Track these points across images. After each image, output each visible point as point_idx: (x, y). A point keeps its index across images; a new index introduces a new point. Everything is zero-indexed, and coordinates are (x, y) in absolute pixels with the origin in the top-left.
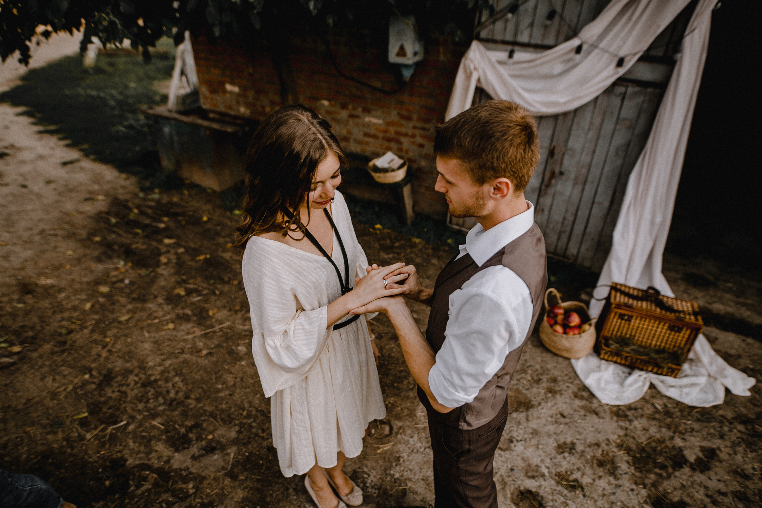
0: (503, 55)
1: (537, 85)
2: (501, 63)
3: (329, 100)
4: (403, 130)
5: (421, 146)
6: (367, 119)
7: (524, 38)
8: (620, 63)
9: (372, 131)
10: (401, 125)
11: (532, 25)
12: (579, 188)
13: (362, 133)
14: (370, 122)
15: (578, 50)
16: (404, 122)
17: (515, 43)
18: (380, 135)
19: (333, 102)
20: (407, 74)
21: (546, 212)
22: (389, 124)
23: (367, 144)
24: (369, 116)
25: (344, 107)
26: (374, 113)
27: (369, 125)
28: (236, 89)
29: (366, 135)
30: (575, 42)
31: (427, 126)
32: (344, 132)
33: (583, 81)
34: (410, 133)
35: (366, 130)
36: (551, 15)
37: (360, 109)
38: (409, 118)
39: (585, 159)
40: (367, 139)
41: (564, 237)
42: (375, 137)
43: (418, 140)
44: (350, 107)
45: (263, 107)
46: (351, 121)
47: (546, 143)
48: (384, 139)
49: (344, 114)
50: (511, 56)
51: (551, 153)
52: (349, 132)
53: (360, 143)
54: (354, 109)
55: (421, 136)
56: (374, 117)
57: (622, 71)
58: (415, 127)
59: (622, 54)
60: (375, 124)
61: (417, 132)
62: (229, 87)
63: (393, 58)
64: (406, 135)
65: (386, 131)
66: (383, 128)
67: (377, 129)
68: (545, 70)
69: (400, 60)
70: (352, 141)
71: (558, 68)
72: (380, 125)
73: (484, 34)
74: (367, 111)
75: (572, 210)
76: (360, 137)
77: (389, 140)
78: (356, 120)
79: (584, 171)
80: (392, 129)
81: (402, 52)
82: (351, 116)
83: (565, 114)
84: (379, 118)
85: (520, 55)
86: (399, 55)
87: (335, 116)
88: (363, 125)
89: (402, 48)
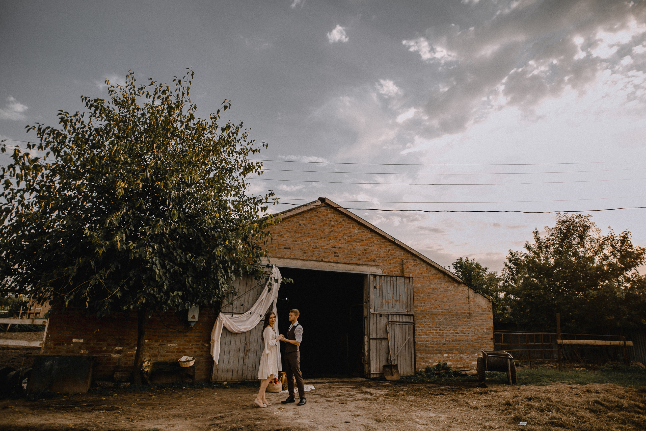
0: (230, 316)
1: (240, 324)
2: (230, 318)
3: (148, 339)
4: (187, 347)
5: (195, 352)
6: (169, 345)
7: (234, 311)
8: (261, 316)
9: (171, 350)
10: (186, 345)
11: (236, 308)
12: (255, 353)
14: (171, 346)
15: (251, 313)
16: (187, 343)
17: (232, 313)
18: (175, 351)
19: (151, 340)
20: (193, 324)
21: (247, 365)
22: (180, 345)
23: (168, 356)
24: (170, 343)
25: (156, 341)
26: (173, 342)
27: (169, 347)
28: (80, 341)
29: (168, 352)
30: (249, 312)
31: (197, 343)
32: (155, 352)
33: (253, 322)
34: (190, 348)
35: (168, 350)
36: (242, 305)
37: (166, 341)
38: (190, 342)
39: (255, 344)
40: (168, 354)
41: (254, 372)
42: (172, 352)
43: (194, 350)
44: (160, 341)
45: (101, 348)
46: (160, 347)
47: (244, 341)
48: (177, 352)
49: (157, 344)
50: (232, 316)
51: (246, 344)
52: (158, 352)
53: (164, 356)
54: (163, 341)
55: (195, 348)
57: (262, 318)
58: (192, 345)
59: (261, 314)
60: (173, 347)
61: (193, 346)
62: (74, 340)
63: (190, 319)
64: (188, 349)
65: (178, 349)
67: (175, 348)
68: (242, 319)
69: (193, 320)
71: (245, 319)
72: (176, 346)
73: (223, 310)
74: (170, 341)
75: (254, 362)
76: (165, 353)
77: (180, 352)
78: (163, 346)
79: (256, 348)
80: (181, 348)
81: (194, 317)
82: (160, 345)
83: (248, 332)
84: (175, 344)
85: (234, 316)
86: (192, 318)
87: (152, 346)
88: (167, 348)
89: (194, 316)
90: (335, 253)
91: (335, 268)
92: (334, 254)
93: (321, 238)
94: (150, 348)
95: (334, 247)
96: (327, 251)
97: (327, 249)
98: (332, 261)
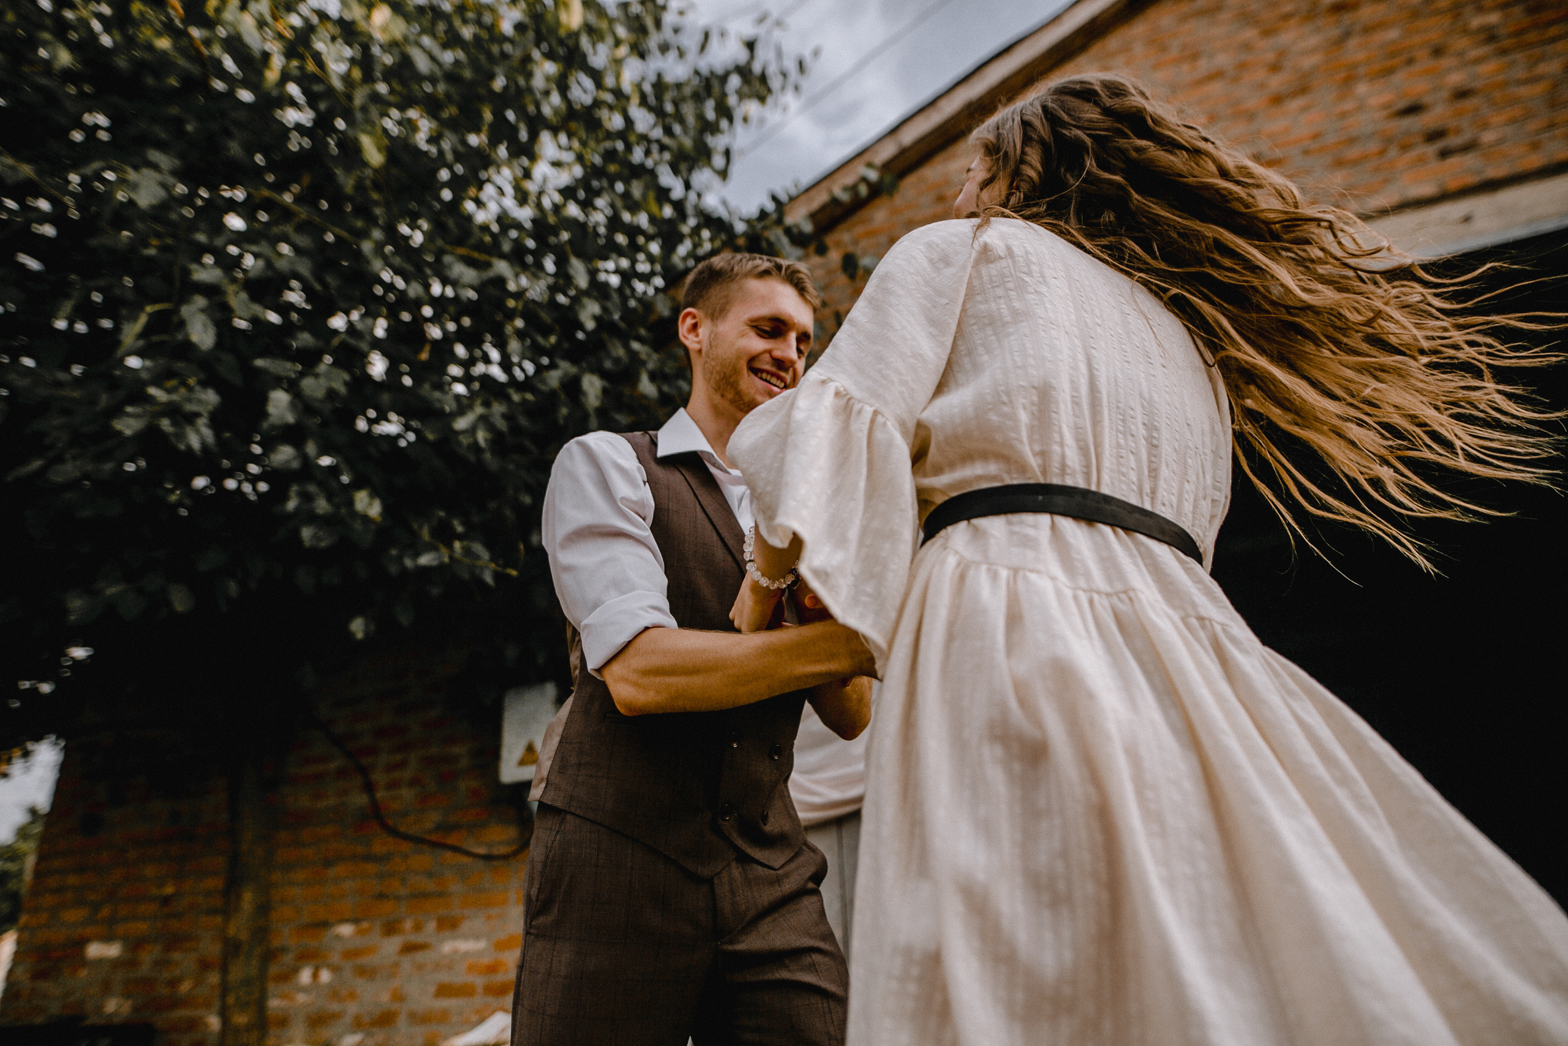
3: (355, 921)
6: (448, 947)
9: (459, 977)
13: (432, 989)
14: (456, 952)
18: (479, 981)
19: (365, 925)
22: (499, 946)
24: (454, 938)
25: (391, 929)
26: (466, 926)
27: (450, 964)
28: (113, 951)
29: (444, 991)
32: (385, 997)
35: (444, 977)
37: (431, 926)
40: (443, 1003)
42: (466, 991)
44: (408, 924)
45: (174, 983)
46: (407, 963)
49: (391, 946)
52: (399, 997)
54: (418, 928)
56: (466, 937)
60: (466, 954)
62: (95, 950)
63: (511, 771)
65: (492, 969)
66: (486, 960)
67: (471, 969)
69: (529, 772)
70: (402, 1022)
72: (480, 953)
74: (449, 925)
76: (427, 1002)
78: (419, 956)
80: (509, 959)
81: (530, 755)
82: (409, 949)
84: (477, 937)
86: (522, 763)
87: (365, 960)
88: (437, 966)
89: (530, 749)
90: (1434, 136)
91: (1478, 224)
92: (1431, 150)
93: (1277, 100)
94: (363, 972)
95: (1414, 109)
96: (1353, 152)
97: (1352, 141)
98: (1427, 189)
